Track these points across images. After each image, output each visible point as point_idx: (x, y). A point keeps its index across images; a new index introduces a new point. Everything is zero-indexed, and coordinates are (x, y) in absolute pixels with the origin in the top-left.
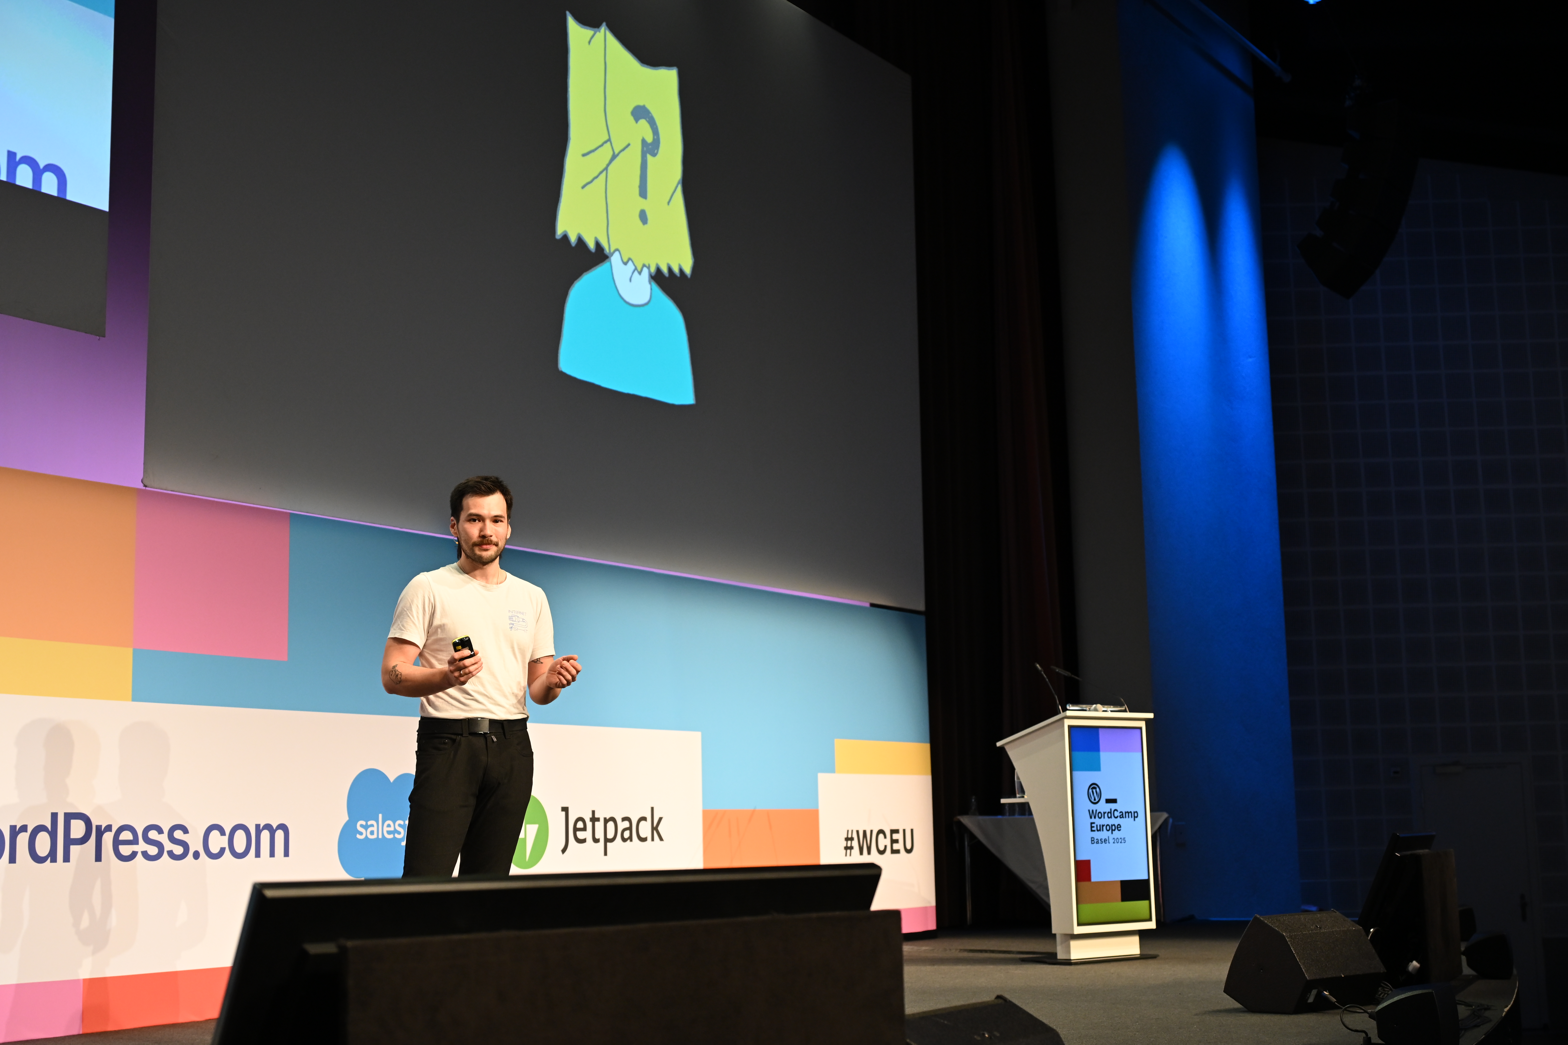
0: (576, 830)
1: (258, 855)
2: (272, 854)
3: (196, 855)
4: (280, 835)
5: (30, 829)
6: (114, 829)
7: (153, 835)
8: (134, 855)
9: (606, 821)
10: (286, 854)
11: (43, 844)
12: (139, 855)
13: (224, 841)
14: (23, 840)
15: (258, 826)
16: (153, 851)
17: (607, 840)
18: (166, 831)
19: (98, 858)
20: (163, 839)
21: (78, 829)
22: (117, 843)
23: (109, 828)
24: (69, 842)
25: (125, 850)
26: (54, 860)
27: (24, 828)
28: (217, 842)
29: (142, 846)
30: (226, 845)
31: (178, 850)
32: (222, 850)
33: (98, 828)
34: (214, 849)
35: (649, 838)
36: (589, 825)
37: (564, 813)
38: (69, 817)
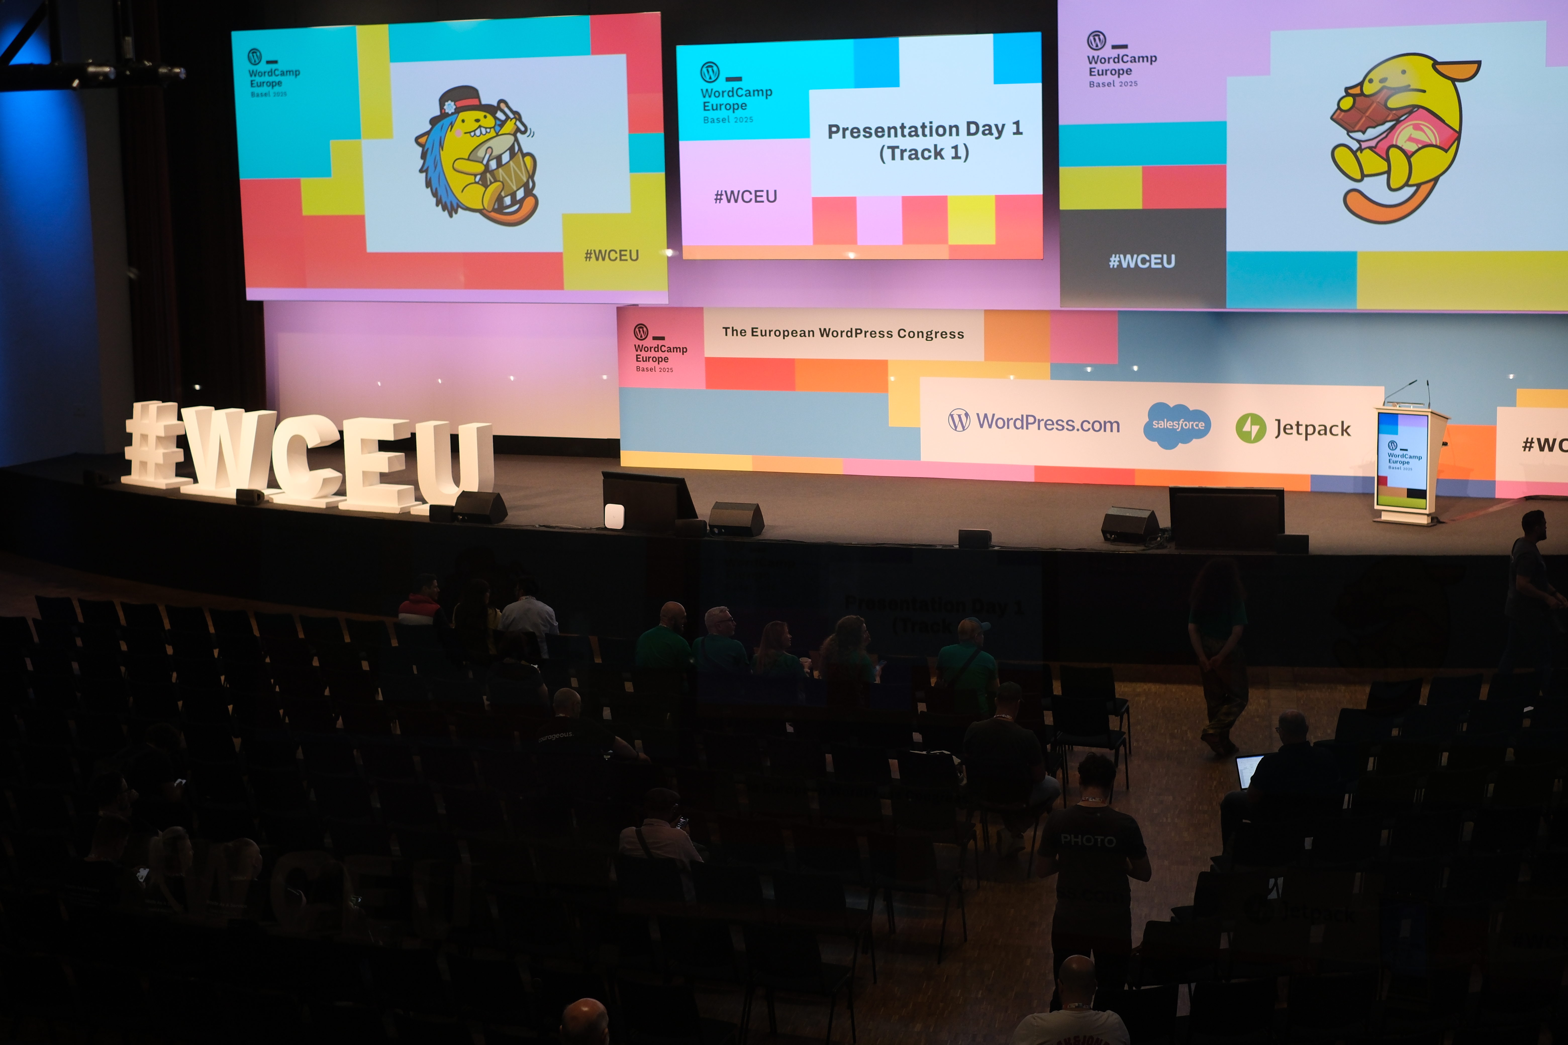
0: (1285, 429)
1: (1105, 431)
2: (1112, 431)
3: (1078, 430)
4: (1115, 425)
5: (1014, 419)
6: (1045, 420)
7: (1060, 423)
8: (1053, 429)
9: (1307, 426)
10: (1118, 431)
11: (1019, 424)
12: (1055, 429)
13: (1090, 426)
14: (1011, 422)
15: (1105, 422)
16: (1060, 428)
17: (1307, 434)
18: (1065, 422)
19: (1039, 429)
20: (1064, 424)
21: (1031, 420)
22: (1046, 425)
23: (1043, 420)
24: (1028, 424)
25: (1049, 427)
26: (1023, 428)
27: (1012, 419)
28: (1086, 426)
29: (1056, 426)
30: (1091, 427)
31: (1071, 428)
32: (1089, 429)
33: (1039, 420)
34: (1086, 428)
35: (1340, 433)
36: (1295, 428)
37: (1277, 422)
38: (1027, 416)
